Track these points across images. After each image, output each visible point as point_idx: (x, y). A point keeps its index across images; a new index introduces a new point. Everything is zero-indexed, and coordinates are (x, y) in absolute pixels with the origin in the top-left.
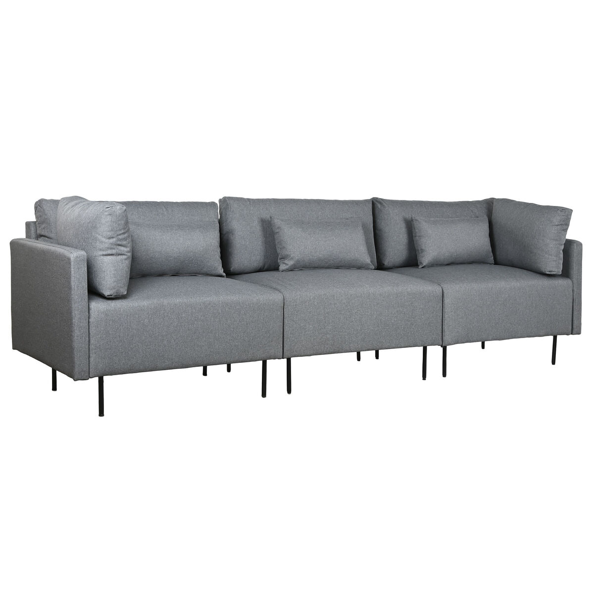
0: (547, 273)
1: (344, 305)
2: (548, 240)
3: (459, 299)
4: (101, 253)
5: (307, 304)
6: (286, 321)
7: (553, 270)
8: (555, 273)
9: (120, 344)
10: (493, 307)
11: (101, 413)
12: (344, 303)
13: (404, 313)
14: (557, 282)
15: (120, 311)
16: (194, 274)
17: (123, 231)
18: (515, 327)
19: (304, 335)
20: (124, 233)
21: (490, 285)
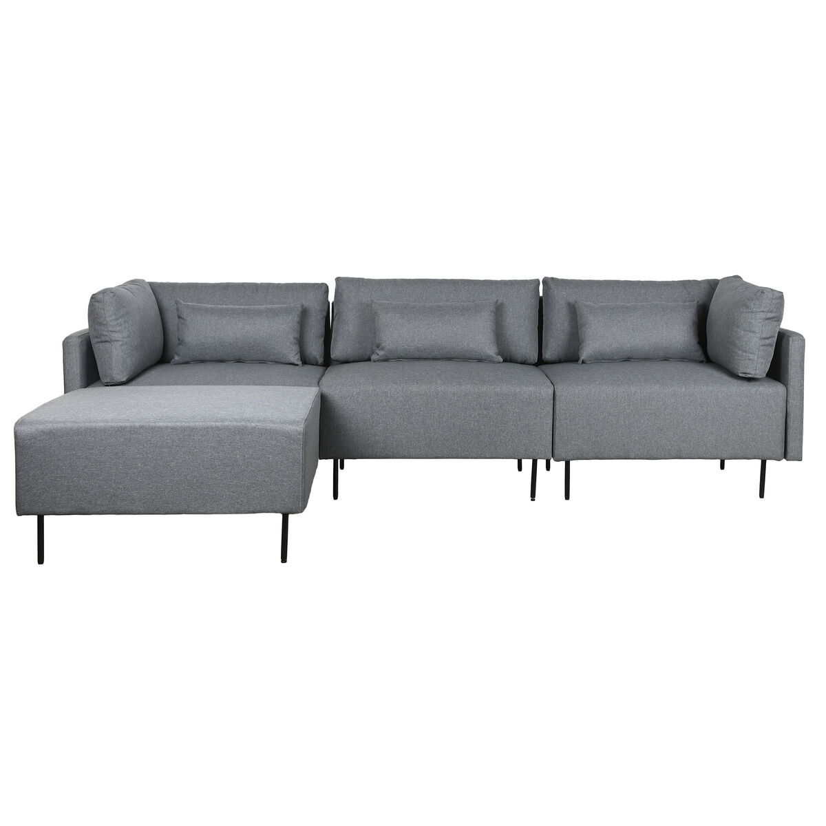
0: (740, 375)
1: (400, 404)
2: (742, 332)
3: (580, 405)
4: (97, 340)
8: (750, 376)
10: (637, 417)
12: (401, 402)
13: (490, 417)
17: (114, 317)
18: (675, 444)
20: (116, 319)
21: (633, 389)
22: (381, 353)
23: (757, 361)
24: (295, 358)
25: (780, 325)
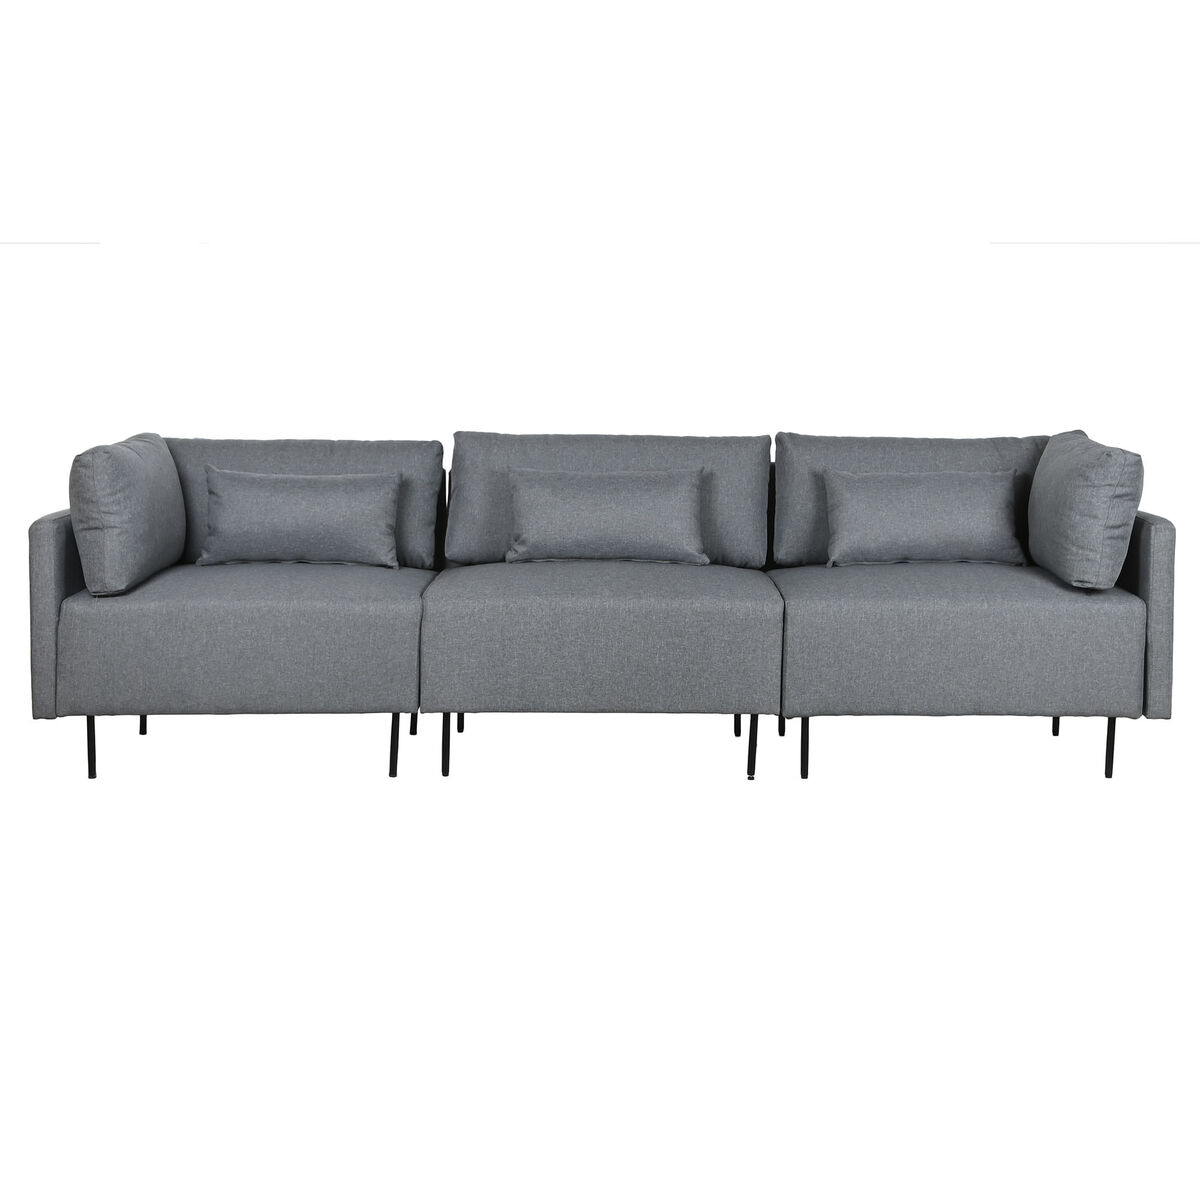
0: (1075, 584)
1: (545, 627)
2: (1078, 517)
3: (824, 629)
4: (82, 526)
5: (466, 620)
6: (424, 649)
7: (1086, 579)
8: (1090, 586)
9: (105, 668)
10: (913, 649)
11: (92, 774)
12: (547, 624)
14: (1096, 607)
15: (107, 616)
16: (337, 561)
17: (108, 491)
18: (972, 691)
19: (459, 675)
20: (111, 494)
21: (907, 605)
22: (521, 549)
23: (1101, 563)
24: (388, 557)
25: (1137, 506)
